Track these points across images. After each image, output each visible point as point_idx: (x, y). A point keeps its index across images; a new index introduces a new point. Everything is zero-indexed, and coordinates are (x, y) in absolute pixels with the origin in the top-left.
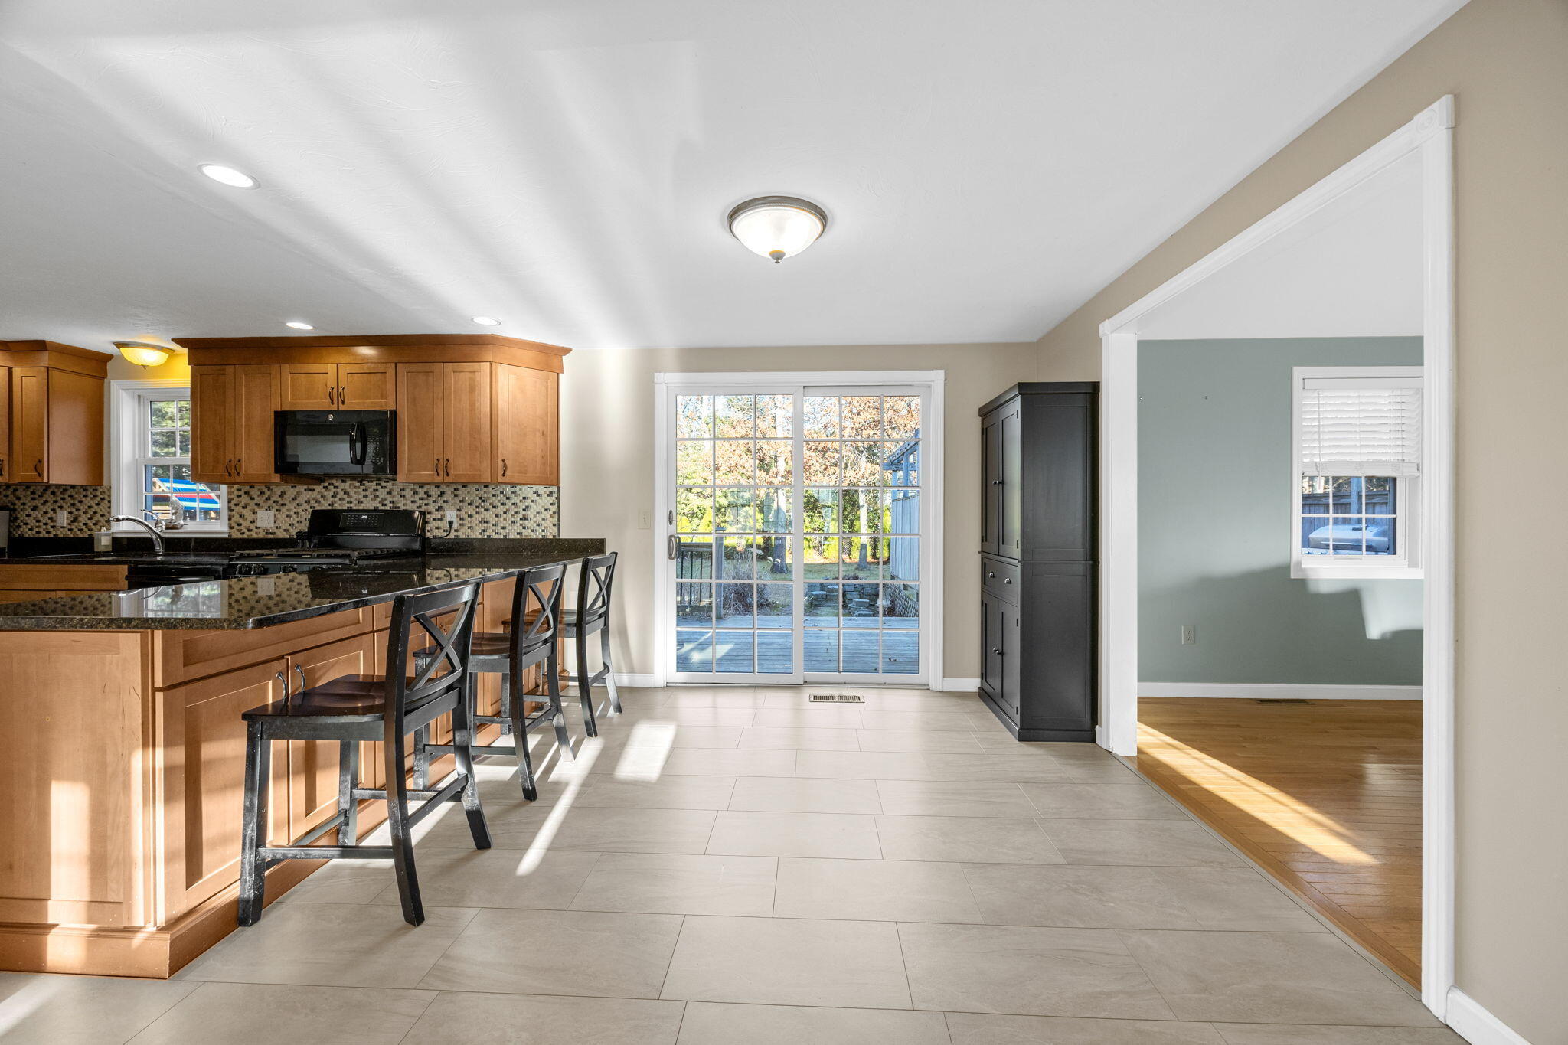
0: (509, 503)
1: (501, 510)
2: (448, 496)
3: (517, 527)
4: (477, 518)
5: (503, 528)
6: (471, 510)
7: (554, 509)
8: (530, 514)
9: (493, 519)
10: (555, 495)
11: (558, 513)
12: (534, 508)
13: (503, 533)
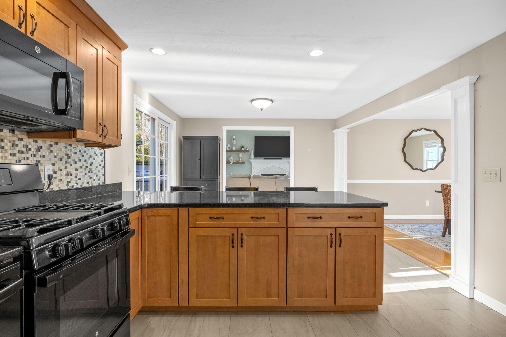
0: (83, 159)
1: (79, 164)
2: (45, 151)
3: (87, 179)
4: (64, 172)
5: (80, 179)
6: (60, 164)
7: (102, 164)
8: (93, 168)
9: (74, 173)
10: (103, 155)
11: (104, 167)
12: (96, 164)
13: (80, 182)
